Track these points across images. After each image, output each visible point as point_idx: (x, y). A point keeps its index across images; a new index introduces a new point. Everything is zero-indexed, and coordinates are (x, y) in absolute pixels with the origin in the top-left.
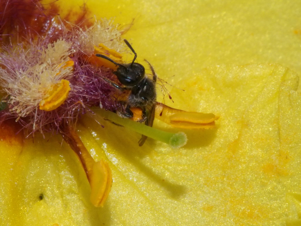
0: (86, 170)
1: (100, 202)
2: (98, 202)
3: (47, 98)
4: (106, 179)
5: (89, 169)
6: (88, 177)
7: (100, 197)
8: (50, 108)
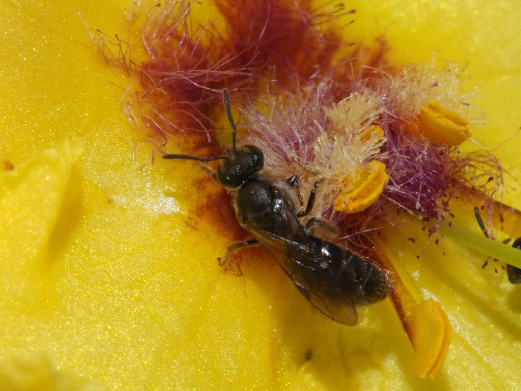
0: (402, 315)
1: (431, 371)
2: (428, 369)
3: (351, 191)
4: (442, 331)
5: (408, 313)
6: (407, 327)
7: (432, 362)
8: (355, 209)
